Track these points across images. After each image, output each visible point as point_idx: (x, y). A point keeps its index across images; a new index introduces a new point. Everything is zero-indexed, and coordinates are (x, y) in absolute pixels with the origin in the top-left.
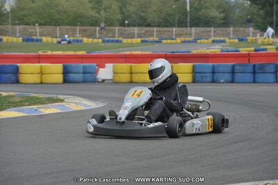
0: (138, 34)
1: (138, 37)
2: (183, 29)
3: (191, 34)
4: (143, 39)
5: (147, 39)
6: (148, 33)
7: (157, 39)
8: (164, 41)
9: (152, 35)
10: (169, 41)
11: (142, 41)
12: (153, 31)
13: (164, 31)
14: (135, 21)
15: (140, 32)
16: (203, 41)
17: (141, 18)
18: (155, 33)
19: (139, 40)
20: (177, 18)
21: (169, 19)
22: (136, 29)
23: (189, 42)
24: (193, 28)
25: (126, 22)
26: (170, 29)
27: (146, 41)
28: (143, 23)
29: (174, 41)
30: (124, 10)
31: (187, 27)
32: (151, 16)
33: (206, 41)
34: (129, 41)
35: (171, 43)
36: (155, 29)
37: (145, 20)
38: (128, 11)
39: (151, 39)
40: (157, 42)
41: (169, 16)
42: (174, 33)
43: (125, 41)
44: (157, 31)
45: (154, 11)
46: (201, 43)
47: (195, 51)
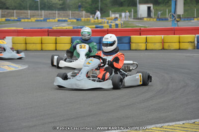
0: (2, 15)
1: (2, 17)
2: (36, 11)
3: (42, 15)
4: (7, 18)
5: (9, 18)
6: (10, 14)
7: (16, 19)
8: (22, 20)
9: (13, 16)
10: (26, 20)
11: (6, 20)
12: (14, 13)
13: (22, 13)
15: (3, 13)
16: (51, 20)
17: (2, 2)
18: (15, 14)
19: (4, 19)
20: (28, 4)
21: (23, 4)
23: (41, 21)
24: (43, 11)
26: (25, 11)
27: (9, 20)
29: (30, 20)
31: (38, 10)
32: (9, 2)
33: (53, 20)
35: (28, 22)
36: (15, 11)
39: (12, 18)
41: (22, 2)
42: (29, 14)
44: (16, 13)
46: (50, 22)
47: (55, 28)
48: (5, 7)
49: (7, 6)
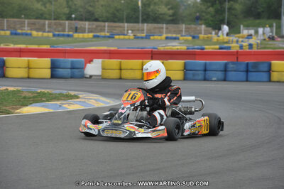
0: (89, 29)
1: (89, 32)
2: (135, 25)
3: (143, 30)
4: (95, 34)
5: (98, 34)
6: (99, 28)
7: (108, 34)
8: (116, 37)
9: (103, 30)
10: (122, 37)
11: (94, 36)
12: (105, 26)
13: (116, 27)
14: (82, 15)
15: (90, 27)
16: (156, 37)
17: (89, 12)
18: (106, 28)
19: (91, 35)
20: (125, 14)
21: (117, 14)
22: (87, 23)
23: (142, 38)
24: (145, 25)
25: (73, 16)
26: (121, 24)
27: (98, 36)
28: (91, 17)
29: (126, 37)
30: (70, 3)
31: (137, 21)
32: (99, 10)
33: (159, 37)
34: (81, 35)
36: (107, 24)
37: (93, 14)
38: (75, 5)
39: (103, 34)
40: (109, 37)
41: (118, 11)
42: (126, 29)
43: (76, 35)
44: (108, 26)
45: (102, 6)
46: (154, 40)
47: (161, 48)
48: (93, 18)
49: (97, 17)
